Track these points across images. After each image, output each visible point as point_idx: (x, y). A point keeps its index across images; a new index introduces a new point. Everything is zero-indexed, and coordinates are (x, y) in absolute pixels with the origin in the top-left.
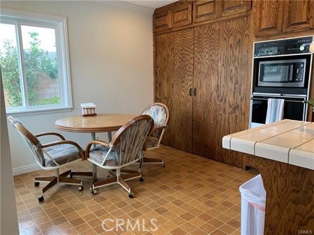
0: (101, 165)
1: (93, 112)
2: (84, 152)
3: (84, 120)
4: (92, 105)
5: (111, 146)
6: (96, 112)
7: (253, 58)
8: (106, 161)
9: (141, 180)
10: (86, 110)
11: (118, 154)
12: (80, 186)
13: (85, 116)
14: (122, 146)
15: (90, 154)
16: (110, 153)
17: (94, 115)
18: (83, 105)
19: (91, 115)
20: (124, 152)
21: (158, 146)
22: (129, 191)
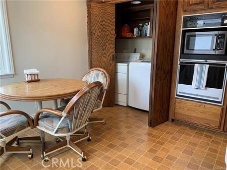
0: (53, 133)
1: (36, 78)
2: (33, 120)
3: (28, 86)
4: (35, 71)
5: (64, 114)
6: (39, 78)
7: (182, 29)
8: (58, 129)
9: (89, 140)
10: (29, 76)
11: (71, 121)
12: (30, 154)
13: (29, 82)
14: (75, 113)
15: (40, 122)
16: (62, 121)
17: (38, 81)
18: (26, 72)
19: (35, 80)
20: (76, 118)
21: (101, 107)
22: (82, 155)
